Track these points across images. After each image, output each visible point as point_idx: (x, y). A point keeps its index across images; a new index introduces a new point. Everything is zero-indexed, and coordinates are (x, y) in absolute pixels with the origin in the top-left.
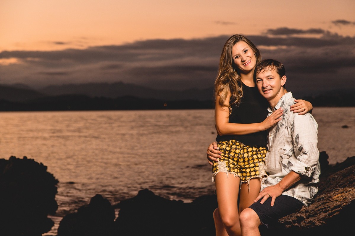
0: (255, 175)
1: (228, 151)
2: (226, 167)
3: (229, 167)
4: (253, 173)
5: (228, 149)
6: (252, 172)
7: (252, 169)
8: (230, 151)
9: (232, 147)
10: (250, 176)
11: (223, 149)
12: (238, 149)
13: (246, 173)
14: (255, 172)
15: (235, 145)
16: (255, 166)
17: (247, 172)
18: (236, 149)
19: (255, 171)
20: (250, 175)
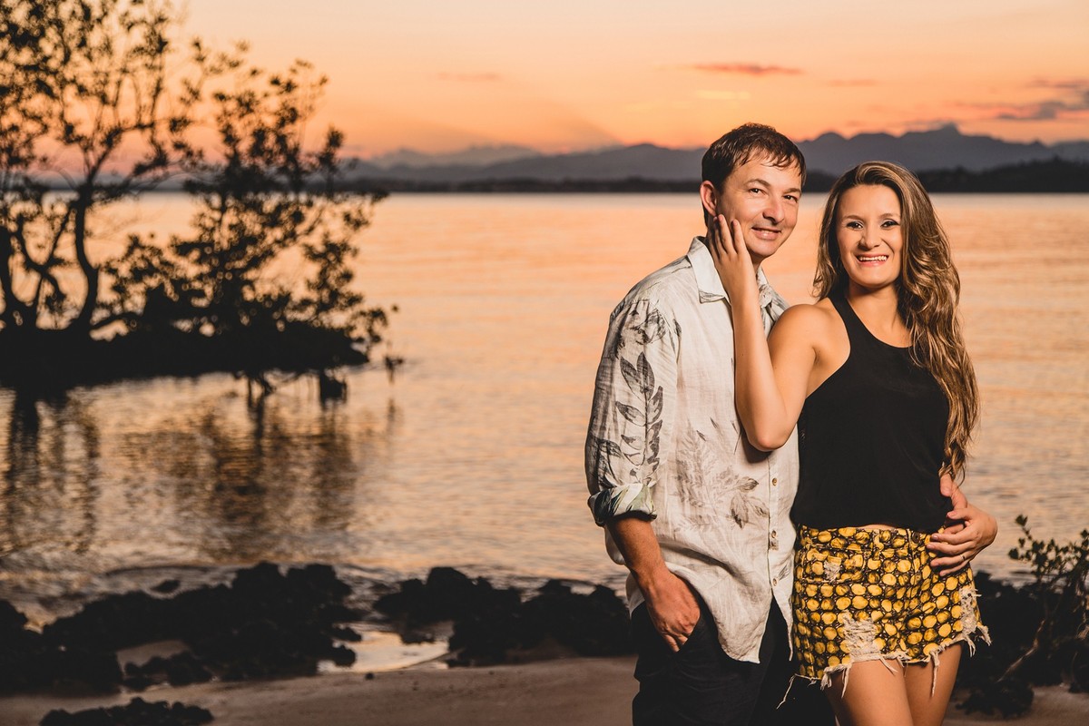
0: (950, 636)
1: (874, 572)
2: (877, 637)
3: (883, 638)
4: (945, 630)
5: (873, 564)
6: (941, 624)
7: (942, 617)
8: (880, 571)
9: (883, 556)
10: (938, 640)
11: (859, 569)
12: (904, 558)
13: (923, 633)
14: (950, 624)
15: (892, 548)
16: (951, 604)
17: (926, 629)
18: (896, 558)
19: (951, 620)
20: (936, 635)
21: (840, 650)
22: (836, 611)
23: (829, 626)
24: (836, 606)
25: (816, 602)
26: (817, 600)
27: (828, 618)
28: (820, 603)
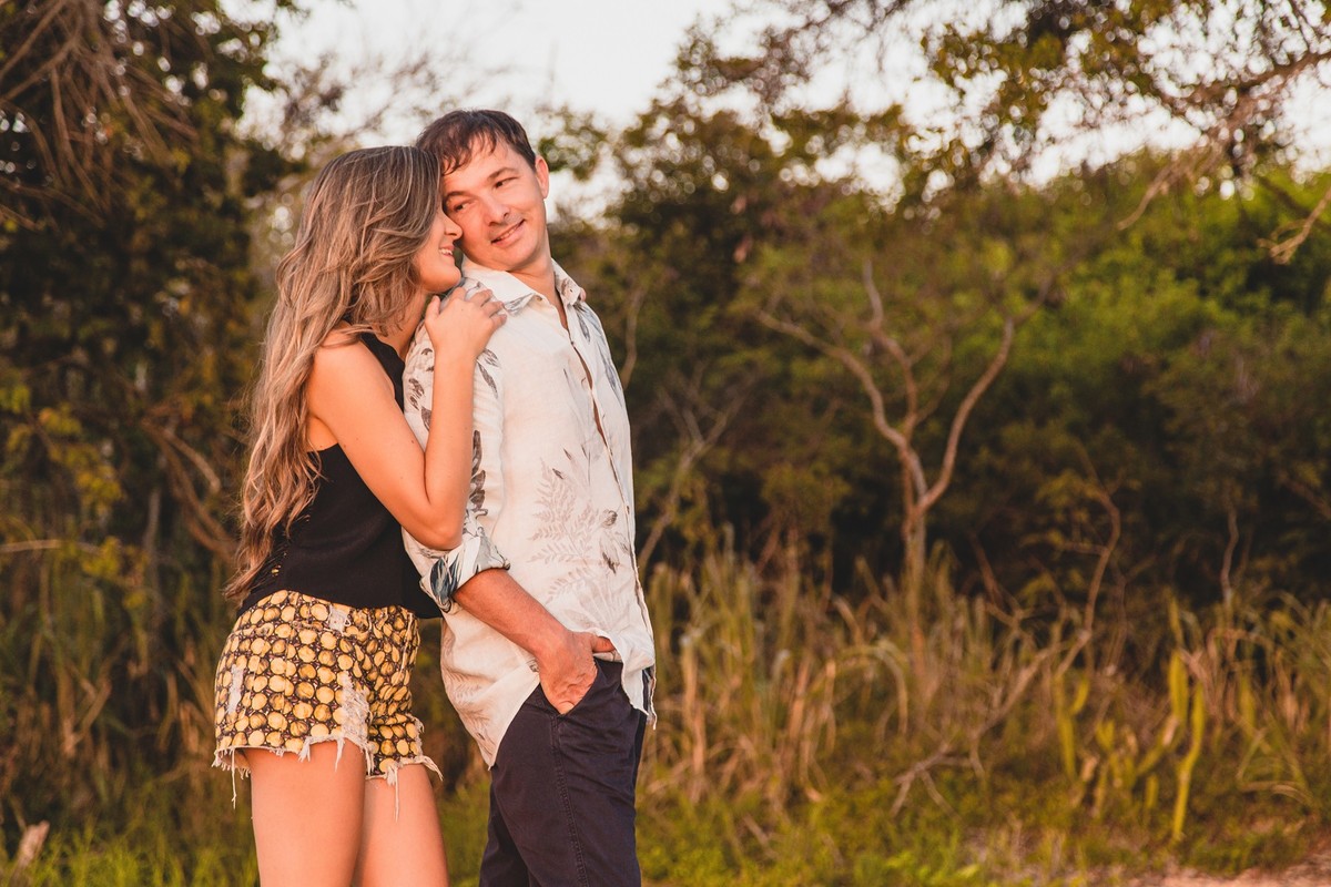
13: (380, 744)
17: (383, 740)
20: (394, 750)
21: (332, 719)
22: (335, 668)
23: (325, 685)
24: (337, 663)
25: (311, 651)
26: (314, 649)
27: (325, 675)
28: (317, 654)
